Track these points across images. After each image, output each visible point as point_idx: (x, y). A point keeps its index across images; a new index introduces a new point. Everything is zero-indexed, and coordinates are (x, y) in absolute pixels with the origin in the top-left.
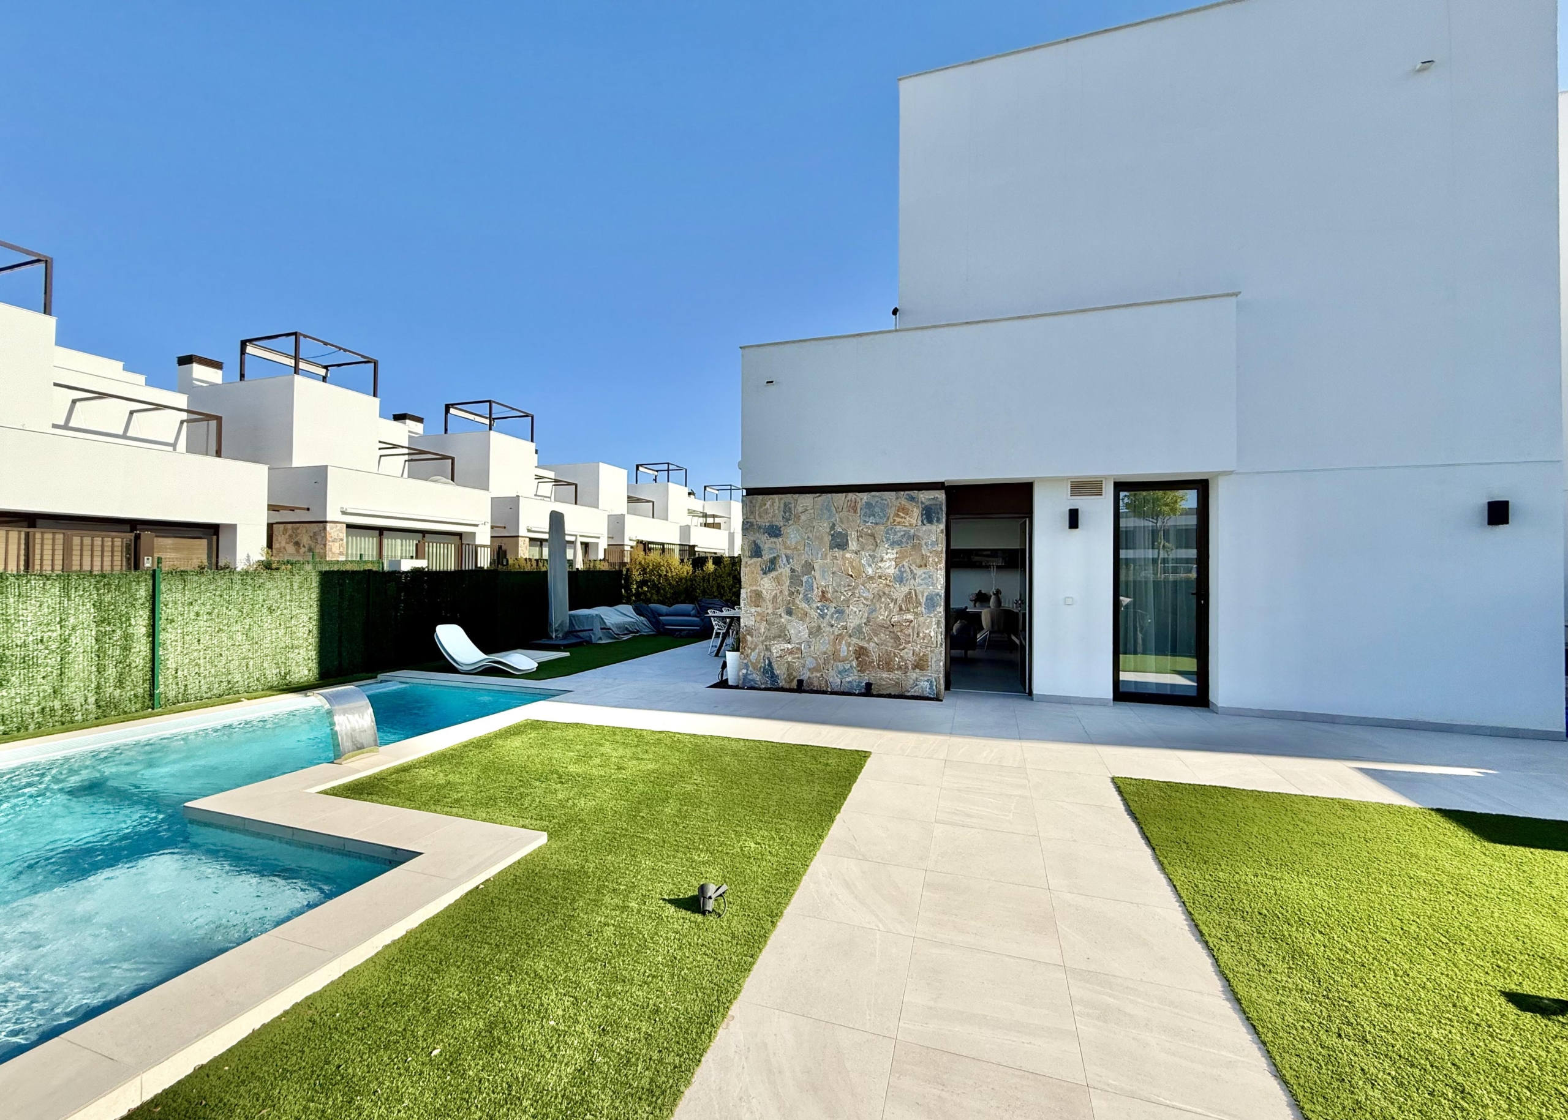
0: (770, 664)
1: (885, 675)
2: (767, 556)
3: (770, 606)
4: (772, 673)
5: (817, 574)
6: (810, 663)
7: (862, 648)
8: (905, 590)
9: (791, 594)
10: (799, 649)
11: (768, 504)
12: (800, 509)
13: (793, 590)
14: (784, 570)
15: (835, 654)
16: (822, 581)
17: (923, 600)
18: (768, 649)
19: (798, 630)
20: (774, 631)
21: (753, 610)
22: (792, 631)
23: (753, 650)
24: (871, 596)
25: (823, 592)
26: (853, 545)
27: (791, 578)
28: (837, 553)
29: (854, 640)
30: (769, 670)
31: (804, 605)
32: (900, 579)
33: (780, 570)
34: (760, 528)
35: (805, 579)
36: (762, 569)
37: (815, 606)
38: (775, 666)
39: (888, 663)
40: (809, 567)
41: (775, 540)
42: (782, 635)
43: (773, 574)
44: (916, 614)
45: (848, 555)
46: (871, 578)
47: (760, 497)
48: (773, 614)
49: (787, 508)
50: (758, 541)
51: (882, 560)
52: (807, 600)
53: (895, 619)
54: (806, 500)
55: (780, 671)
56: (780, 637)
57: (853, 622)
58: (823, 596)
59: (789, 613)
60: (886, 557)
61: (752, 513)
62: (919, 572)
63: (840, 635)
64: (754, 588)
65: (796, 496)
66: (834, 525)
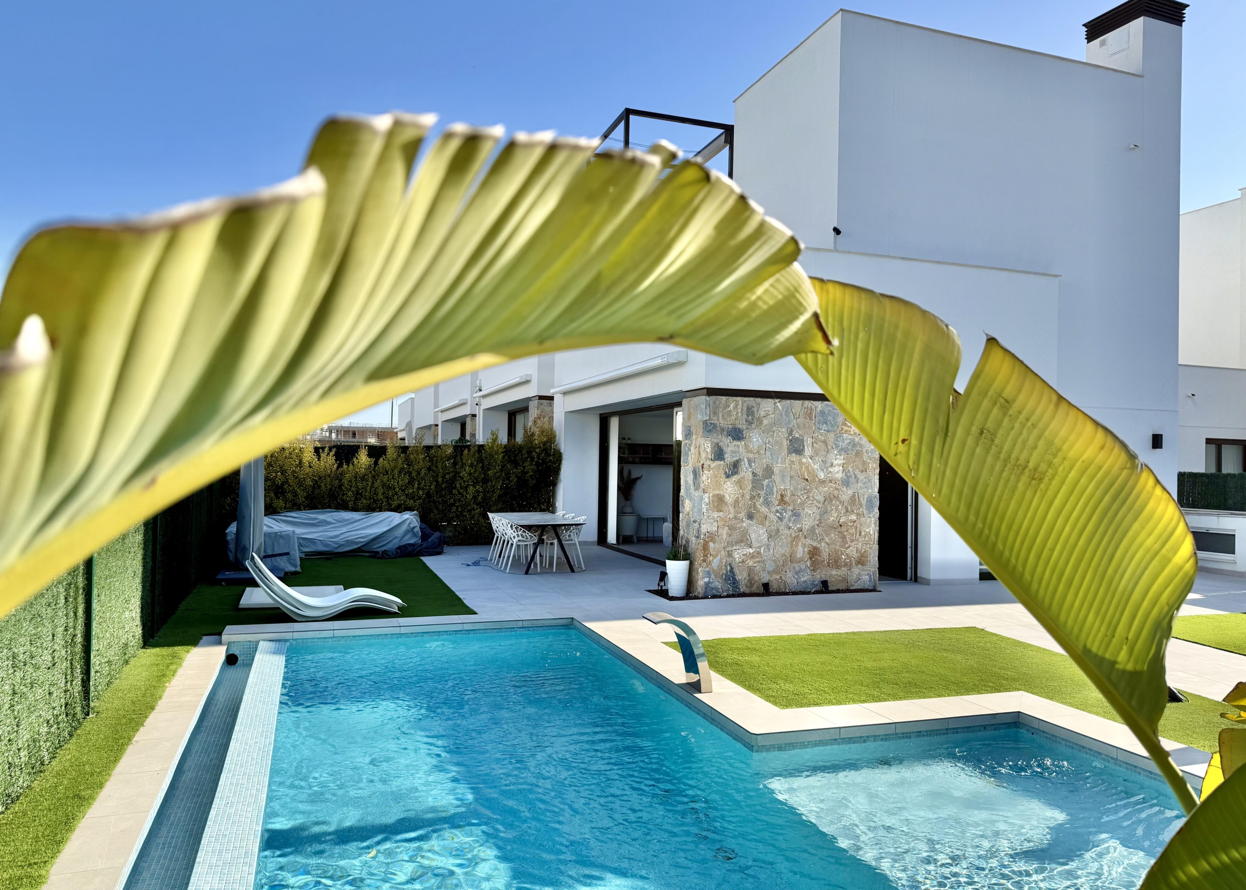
0: (732, 569)
1: (834, 572)
2: (729, 458)
3: (732, 511)
4: (734, 579)
5: (777, 478)
6: (770, 566)
7: (815, 548)
8: (850, 492)
9: (752, 498)
10: (759, 553)
11: (732, 406)
12: (762, 414)
13: (754, 494)
14: (745, 472)
15: (792, 558)
16: (780, 484)
17: (864, 502)
18: (730, 554)
19: (758, 533)
20: (736, 535)
21: (716, 515)
22: (753, 536)
23: (715, 557)
24: (822, 499)
25: (782, 496)
26: (808, 451)
27: (753, 482)
28: (794, 457)
29: (809, 542)
30: (730, 577)
31: (764, 509)
32: (846, 483)
33: (742, 474)
34: (722, 430)
35: (766, 482)
36: (726, 473)
37: (774, 510)
38: (737, 571)
39: (836, 562)
40: (769, 472)
41: (738, 443)
42: (744, 539)
43: (735, 478)
44: (858, 514)
45: (804, 460)
46: (822, 482)
47: (724, 398)
48: (735, 518)
49: (750, 411)
50: (721, 444)
51: (832, 465)
52: (767, 503)
53: (843, 520)
54: (767, 405)
55: (741, 576)
56: (742, 541)
57: (807, 523)
58: (782, 500)
59: (750, 517)
60: (835, 462)
61: (715, 413)
62: (861, 477)
63: (797, 537)
64: (717, 492)
65: (759, 400)
66: (792, 431)
